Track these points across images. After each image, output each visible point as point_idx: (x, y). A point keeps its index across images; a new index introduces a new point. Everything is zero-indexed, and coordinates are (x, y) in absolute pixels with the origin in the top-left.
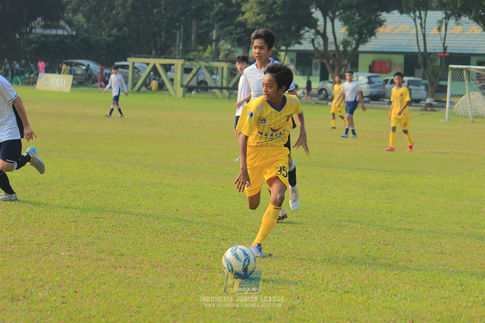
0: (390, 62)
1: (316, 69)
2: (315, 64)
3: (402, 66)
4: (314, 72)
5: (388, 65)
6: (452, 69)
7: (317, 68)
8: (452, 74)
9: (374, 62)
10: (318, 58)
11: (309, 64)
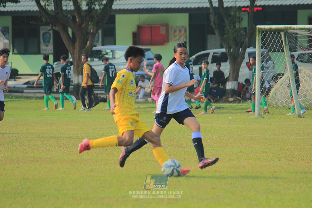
0: (167, 26)
1: (46, 42)
2: (44, 34)
3: (185, 31)
4: (43, 47)
5: (163, 31)
6: (262, 31)
7: (49, 42)
8: (262, 39)
9: (139, 27)
10: (47, 24)
11: (35, 34)
